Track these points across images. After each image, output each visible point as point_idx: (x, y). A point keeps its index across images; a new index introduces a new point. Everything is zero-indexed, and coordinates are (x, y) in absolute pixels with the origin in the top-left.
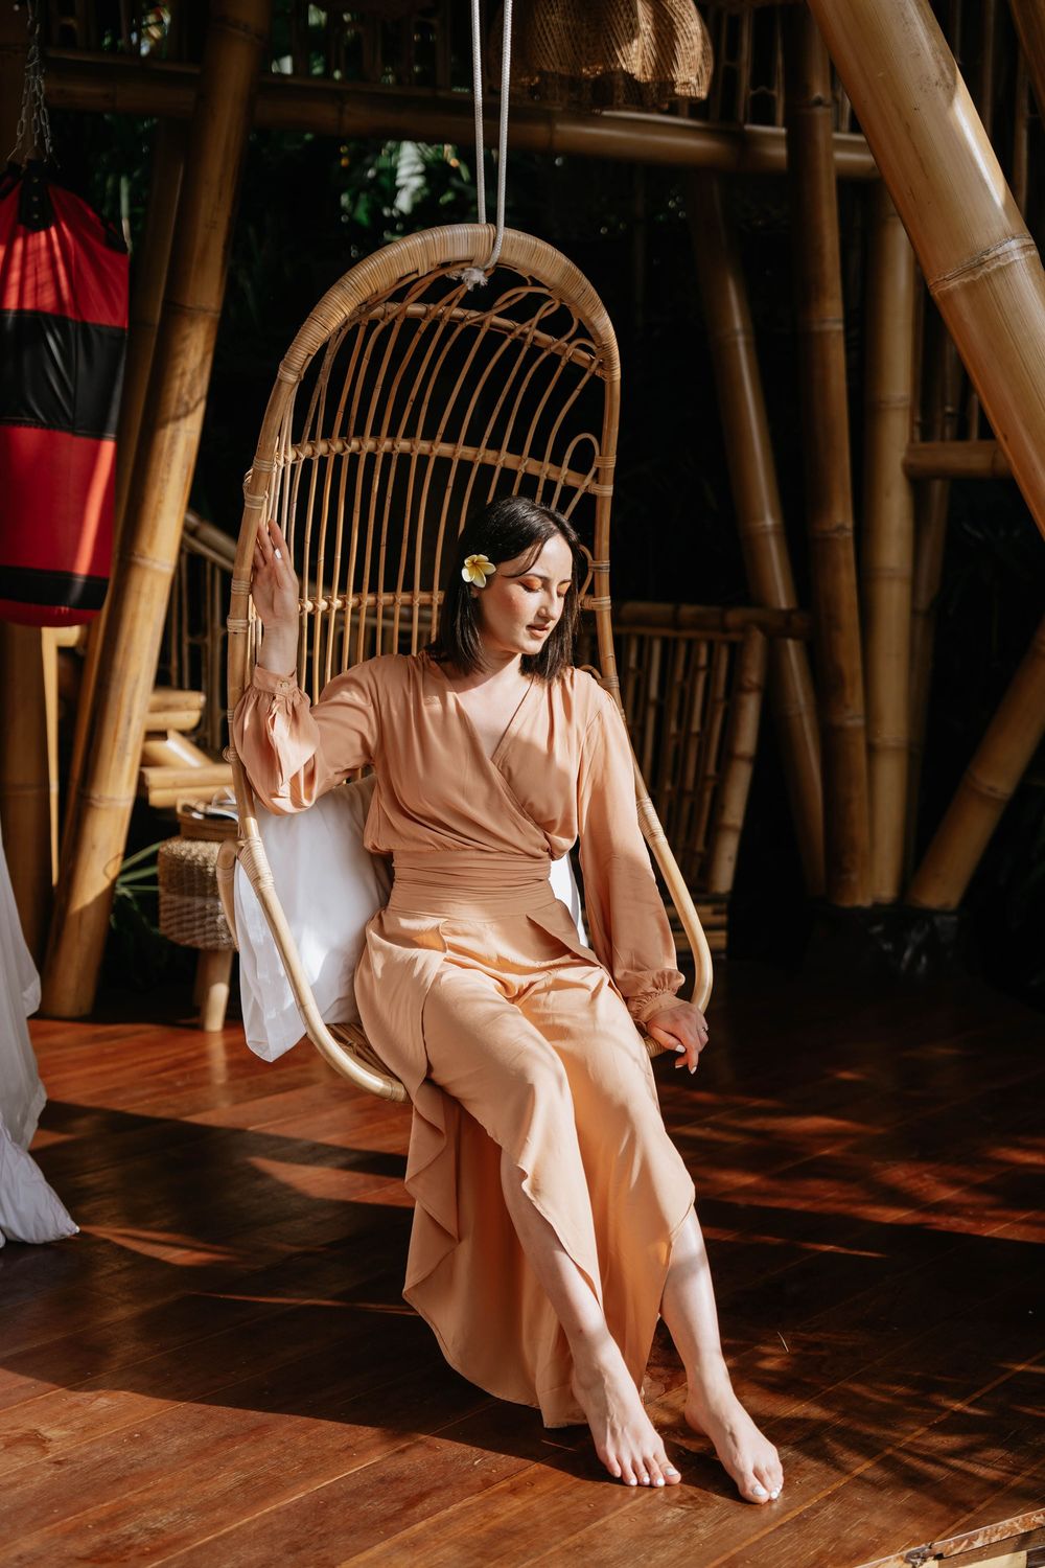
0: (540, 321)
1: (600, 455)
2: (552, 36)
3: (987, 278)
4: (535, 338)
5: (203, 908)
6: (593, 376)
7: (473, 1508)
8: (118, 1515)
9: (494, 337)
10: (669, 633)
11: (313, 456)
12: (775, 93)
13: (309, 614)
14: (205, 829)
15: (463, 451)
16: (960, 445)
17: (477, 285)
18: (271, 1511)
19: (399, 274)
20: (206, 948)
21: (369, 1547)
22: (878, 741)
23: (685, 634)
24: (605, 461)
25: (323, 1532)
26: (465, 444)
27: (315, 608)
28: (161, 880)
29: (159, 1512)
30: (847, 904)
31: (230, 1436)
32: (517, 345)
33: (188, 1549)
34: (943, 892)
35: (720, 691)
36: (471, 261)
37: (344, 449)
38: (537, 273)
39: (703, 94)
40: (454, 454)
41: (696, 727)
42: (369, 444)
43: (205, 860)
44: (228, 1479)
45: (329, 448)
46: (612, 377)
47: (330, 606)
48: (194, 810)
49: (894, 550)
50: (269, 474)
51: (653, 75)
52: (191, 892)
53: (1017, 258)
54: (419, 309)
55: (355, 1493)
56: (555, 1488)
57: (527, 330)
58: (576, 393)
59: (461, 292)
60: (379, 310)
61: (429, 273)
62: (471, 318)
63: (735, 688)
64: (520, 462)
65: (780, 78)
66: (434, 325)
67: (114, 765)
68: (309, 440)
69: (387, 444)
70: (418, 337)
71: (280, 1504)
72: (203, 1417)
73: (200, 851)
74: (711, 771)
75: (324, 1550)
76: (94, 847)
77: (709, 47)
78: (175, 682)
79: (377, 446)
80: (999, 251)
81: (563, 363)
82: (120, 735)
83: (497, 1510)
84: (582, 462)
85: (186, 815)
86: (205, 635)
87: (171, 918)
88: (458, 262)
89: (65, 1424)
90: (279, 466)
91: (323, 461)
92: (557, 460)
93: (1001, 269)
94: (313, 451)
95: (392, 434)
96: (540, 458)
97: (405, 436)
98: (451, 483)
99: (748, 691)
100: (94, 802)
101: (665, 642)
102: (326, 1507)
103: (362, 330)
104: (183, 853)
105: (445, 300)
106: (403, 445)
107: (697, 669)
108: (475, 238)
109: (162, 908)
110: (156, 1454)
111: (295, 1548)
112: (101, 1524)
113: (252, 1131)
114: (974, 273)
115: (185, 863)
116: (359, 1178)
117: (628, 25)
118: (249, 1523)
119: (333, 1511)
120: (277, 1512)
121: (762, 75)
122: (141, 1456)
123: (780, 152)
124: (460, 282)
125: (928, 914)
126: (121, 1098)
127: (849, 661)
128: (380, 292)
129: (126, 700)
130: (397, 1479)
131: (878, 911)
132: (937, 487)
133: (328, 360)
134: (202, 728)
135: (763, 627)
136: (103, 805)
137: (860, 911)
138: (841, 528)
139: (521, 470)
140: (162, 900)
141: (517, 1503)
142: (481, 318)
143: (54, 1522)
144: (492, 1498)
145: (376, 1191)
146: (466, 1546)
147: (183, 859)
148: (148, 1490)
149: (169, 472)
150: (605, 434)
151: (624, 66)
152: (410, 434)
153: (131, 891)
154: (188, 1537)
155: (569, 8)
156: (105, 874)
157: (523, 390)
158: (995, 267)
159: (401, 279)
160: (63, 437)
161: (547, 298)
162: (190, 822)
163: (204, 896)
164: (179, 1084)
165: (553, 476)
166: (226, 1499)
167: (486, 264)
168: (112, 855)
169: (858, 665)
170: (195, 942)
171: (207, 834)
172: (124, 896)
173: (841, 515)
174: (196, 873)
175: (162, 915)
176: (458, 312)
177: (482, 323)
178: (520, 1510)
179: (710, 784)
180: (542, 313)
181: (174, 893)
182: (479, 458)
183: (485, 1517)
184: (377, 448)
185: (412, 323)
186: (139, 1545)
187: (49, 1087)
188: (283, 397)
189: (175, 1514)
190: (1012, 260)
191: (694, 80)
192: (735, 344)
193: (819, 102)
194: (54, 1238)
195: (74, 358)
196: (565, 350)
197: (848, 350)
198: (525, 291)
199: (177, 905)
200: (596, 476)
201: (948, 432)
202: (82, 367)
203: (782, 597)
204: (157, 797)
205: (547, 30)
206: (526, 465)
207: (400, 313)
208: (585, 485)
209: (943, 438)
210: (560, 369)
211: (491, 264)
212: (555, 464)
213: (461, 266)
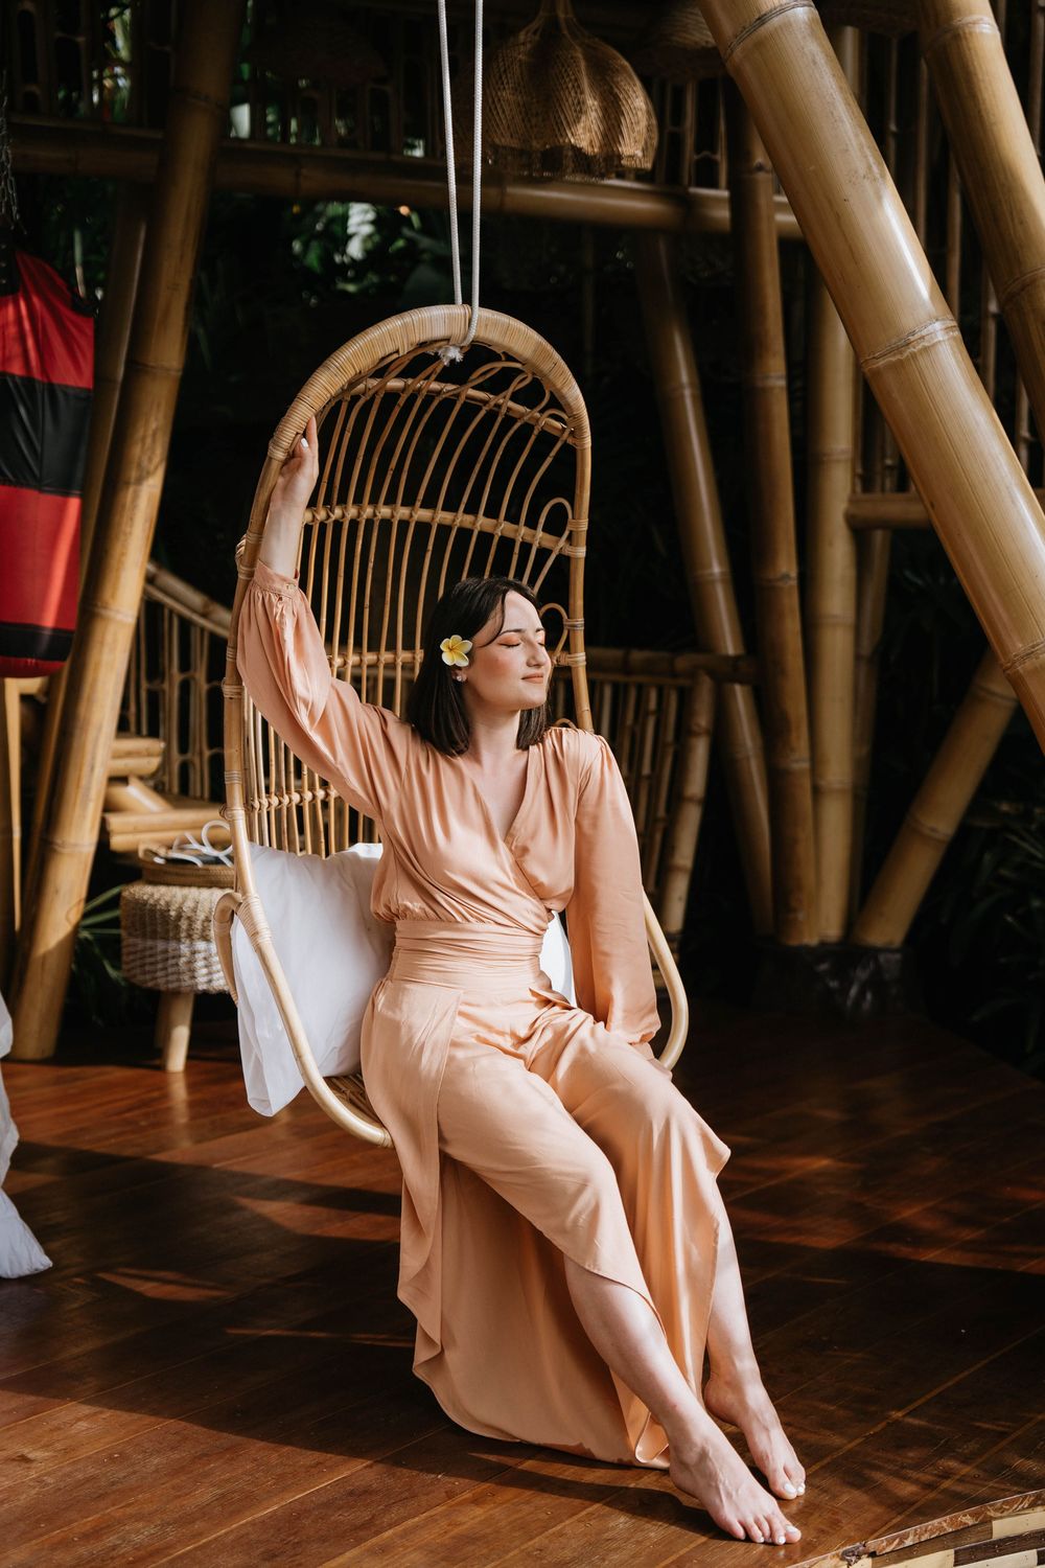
0: (514, 394)
1: (573, 518)
2: (504, 112)
3: (914, 356)
4: (509, 409)
5: (166, 951)
6: (565, 445)
7: (438, 1517)
8: (102, 1529)
9: (470, 408)
10: (621, 678)
12: (718, 157)
14: (166, 873)
15: (443, 517)
16: (901, 496)
17: (453, 361)
18: (247, 1523)
19: (381, 355)
20: (168, 989)
21: (341, 1554)
22: (822, 783)
23: (635, 679)
24: (578, 524)
25: (296, 1541)
26: (443, 510)
28: (123, 924)
29: (141, 1525)
30: (794, 942)
31: (206, 1455)
32: (492, 415)
33: (170, 1558)
34: (889, 930)
35: (670, 736)
36: (448, 340)
37: (328, 517)
38: (510, 349)
39: (648, 165)
40: (433, 519)
41: (646, 770)
42: (352, 512)
43: (168, 904)
44: (204, 1495)
45: (314, 516)
46: (583, 445)
48: (156, 854)
49: (838, 598)
51: (601, 147)
52: (154, 936)
53: (941, 339)
54: (398, 384)
55: (327, 1505)
56: (515, 1497)
57: (501, 401)
58: (549, 460)
59: (438, 367)
60: (361, 386)
61: (409, 352)
62: (448, 391)
63: (684, 732)
64: (497, 525)
65: (722, 144)
66: (412, 399)
67: (78, 810)
69: (368, 511)
70: (397, 411)
71: (256, 1516)
72: (178, 1438)
73: (162, 895)
74: (661, 812)
75: (298, 1557)
76: (57, 892)
77: (654, 121)
78: (133, 728)
79: (359, 514)
80: (924, 332)
81: (536, 432)
82: (84, 782)
83: (461, 1519)
84: (556, 525)
85: (148, 859)
86: (162, 682)
87: (133, 961)
88: (436, 341)
89: (48, 1446)
92: (532, 523)
93: (926, 349)
95: (374, 501)
97: (386, 503)
98: (430, 547)
99: (697, 735)
100: (56, 847)
101: (616, 688)
102: (298, 1518)
103: (344, 407)
104: (145, 897)
105: (423, 375)
106: (385, 511)
107: (647, 713)
108: (451, 318)
109: (124, 950)
110: (135, 1472)
111: (270, 1556)
112: (86, 1537)
113: (217, 1168)
114: (901, 353)
115: (148, 907)
116: (322, 1212)
117: (576, 102)
118: (226, 1534)
119: (307, 1522)
120: (253, 1524)
121: (706, 140)
122: (122, 1475)
123: (723, 214)
124: (437, 358)
125: (873, 952)
126: (87, 1138)
127: (795, 705)
128: (362, 371)
129: (89, 747)
130: (365, 1492)
131: (824, 950)
132: (879, 538)
134: (160, 773)
135: (712, 674)
136: (66, 851)
137: (808, 949)
138: (786, 577)
139: (497, 533)
140: (124, 943)
141: (478, 1512)
142: (458, 391)
143: (41, 1535)
144: (457, 1508)
145: (339, 1225)
146: (432, 1552)
147: (145, 903)
148: (129, 1505)
149: (131, 526)
150: (577, 499)
151: (572, 141)
152: (390, 501)
153: (91, 934)
154: (170, 1547)
155: (519, 85)
156: (67, 919)
157: (498, 457)
158: (920, 347)
159: (383, 359)
160: (31, 495)
161: (519, 372)
162: (152, 867)
163: (166, 939)
164: (143, 1123)
165: (528, 539)
166: (203, 1512)
167: (462, 342)
168: (75, 900)
169: (802, 709)
170: (157, 985)
171: (169, 878)
172: (86, 939)
173: (786, 565)
174: (158, 916)
175: (125, 958)
176: (435, 386)
177: (458, 395)
178: (483, 1518)
179: (660, 826)
180: (515, 386)
181: (136, 937)
182: (458, 522)
183: (449, 1525)
185: (392, 397)
186: (123, 1556)
187: (20, 1126)
189: (156, 1526)
190: (936, 340)
191: (639, 153)
192: (682, 397)
193: (760, 168)
194: (27, 1272)
195: (41, 417)
196: (538, 420)
197: (791, 401)
198: (499, 365)
199: (140, 947)
200: (569, 539)
201: (889, 484)
202: (49, 427)
203: (730, 643)
204: (118, 842)
205: (498, 107)
206: (503, 528)
207: (381, 388)
208: (559, 548)
209: (883, 490)
210: (533, 438)
211: (466, 343)
212: (531, 527)
213: (438, 344)
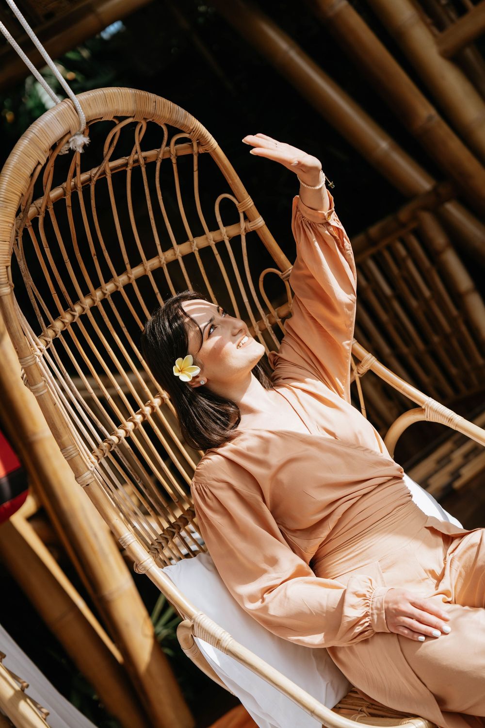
0: (141, 144)
1: (239, 203)
4: (145, 158)
6: (200, 156)
9: (119, 176)
10: (373, 250)
11: (56, 335)
13: (126, 438)
15: (151, 264)
16: (466, 18)
17: (85, 147)
19: (29, 173)
23: (383, 244)
24: (245, 204)
26: (147, 260)
27: (126, 432)
32: (136, 171)
35: (427, 263)
36: (70, 132)
37: (73, 316)
38: (117, 111)
40: (145, 270)
41: (427, 293)
42: (87, 302)
45: (63, 322)
46: (211, 147)
47: (135, 424)
50: (36, 364)
54: (57, 192)
57: (136, 156)
58: (196, 174)
59: (77, 159)
60: (32, 210)
61: (48, 160)
62: (95, 174)
63: (434, 255)
64: (191, 245)
66: (74, 196)
68: (47, 326)
69: (98, 294)
70: (69, 211)
74: (454, 312)
79: (93, 300)
81: (174, 161)
84: (231, 215)
88: (62, 139)
90: (39, 357)
91: (65, 333)
92: (214, 227)
94: (54, 331)
95: (97, 285)
96: (203, 233)
97: (106, 281)
98: (156, 290)
101: (374, 258)
103: (31, 231)
105: (70, 174)
106: (109, 287)
107: (404, 260)
108: (61, 115)
124: (72, 152)
128: (24, 194)
133: (22, 265)
135: (425, 208)
138: (430, 118)
139: (195, 250)
142: (101, 170)
150: (233, 187)
152: (108, 278)
157: (160, 197)
159: (32, 175)
161: (134, 125)
165: (218, 239)
167: (80, 128)
173: (424, 111)
176: (84, 177)
177: (104, 173)
180: (138, 138)
182: (163, 261)
184: (94, 301)
185: (59, 204)
188: (10, 308)
196: (170, 151)
198: (117, 129)
200: (246, 218)
201: (453, 15)
203: (422, 182)
206: (196, 244)
207: (47, 203)
208: (243, 229)
209: (452, 21)
210: (175, 167)
211: (83, 126)
212: (214, 230)
213: (65, 140)
